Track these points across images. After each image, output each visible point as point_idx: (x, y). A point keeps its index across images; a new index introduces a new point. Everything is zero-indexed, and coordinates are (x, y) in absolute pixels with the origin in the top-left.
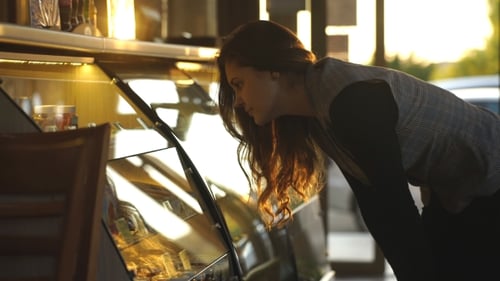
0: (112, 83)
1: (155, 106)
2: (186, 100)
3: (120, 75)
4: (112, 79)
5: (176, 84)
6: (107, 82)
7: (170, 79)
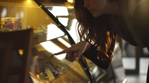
0: (40, 7)
1: (58, 17)
2: (71, 14)
3: (43, 4)
4: (40, 6)
5: (68, 8)
6: (38, 7)
7: (65, 6)
